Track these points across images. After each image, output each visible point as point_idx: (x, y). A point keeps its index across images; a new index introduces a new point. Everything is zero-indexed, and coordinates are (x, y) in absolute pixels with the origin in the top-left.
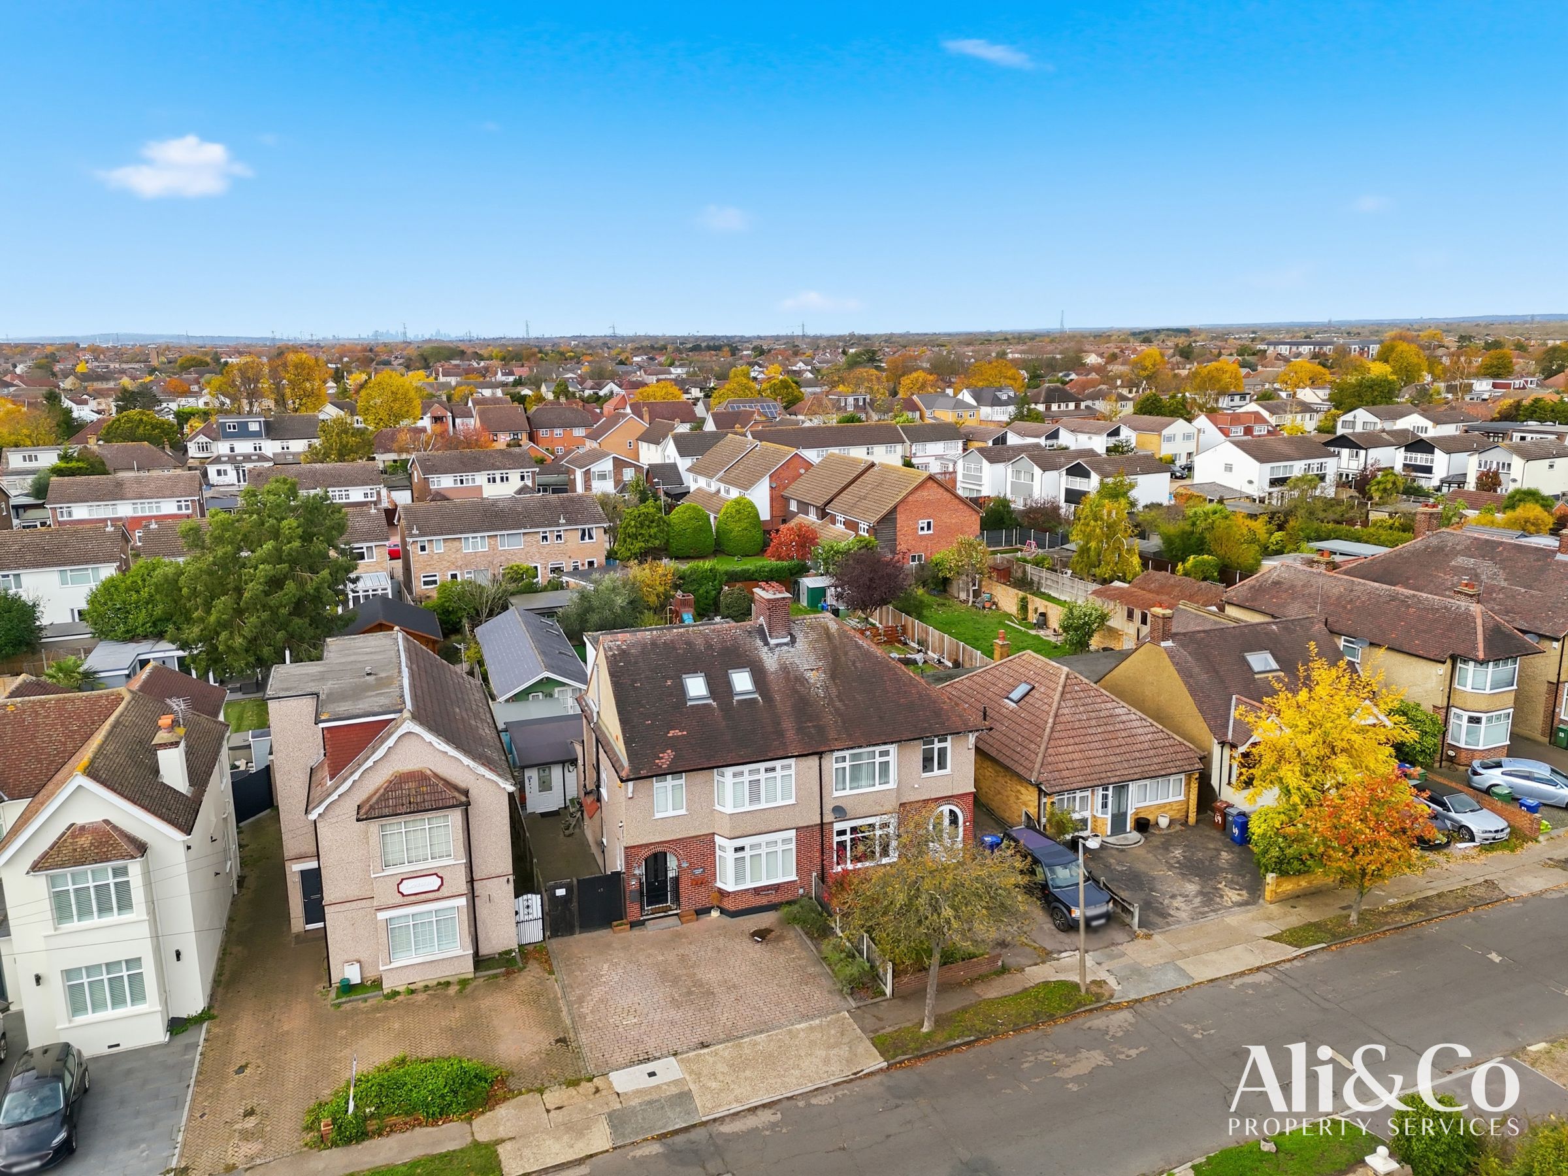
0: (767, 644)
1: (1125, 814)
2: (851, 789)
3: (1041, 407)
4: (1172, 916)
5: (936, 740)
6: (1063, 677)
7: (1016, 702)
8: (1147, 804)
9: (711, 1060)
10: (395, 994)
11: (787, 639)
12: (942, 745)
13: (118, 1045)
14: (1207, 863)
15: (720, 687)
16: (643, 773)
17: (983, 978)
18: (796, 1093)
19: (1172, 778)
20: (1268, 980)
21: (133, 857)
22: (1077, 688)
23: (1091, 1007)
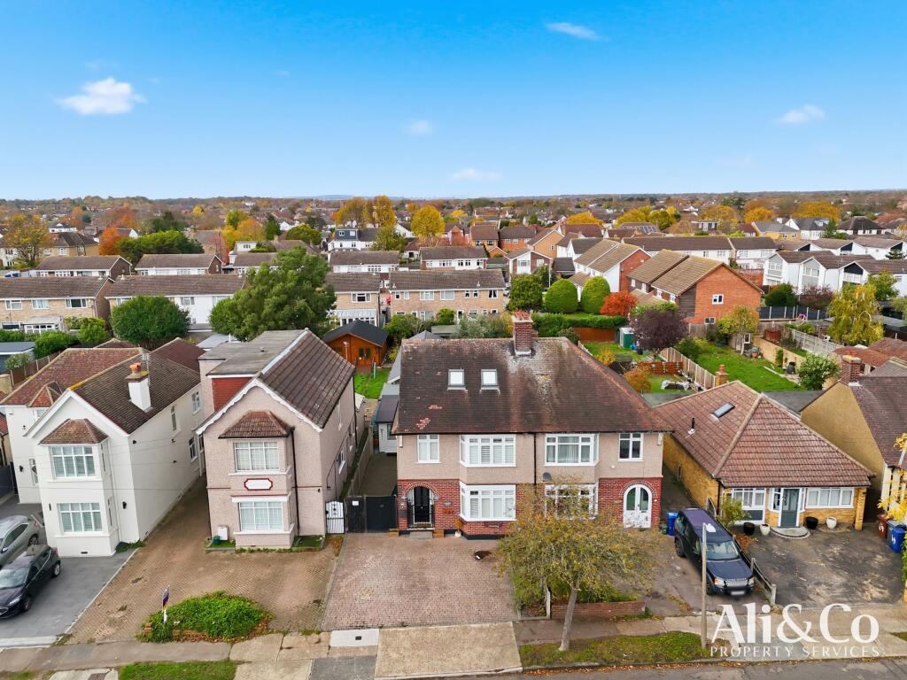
0: (513, 354)
1: (795, 513)
2: (559, 462)
3: (850, 232)
4: (811, 600)
5: (631, 435)
6: (757, 401)
7: (719, 417)
8: (817, 507)
9: (402, 636)
10: (242, 550)
11: (529, 352)
12: (637, 439)
13: (86, 553)
14: (860, 562)
15: (473, 380)
16: (406, 431)
17: (627, 618)
18: (448, 675)
19: (842, 489)
20: (882, 671)
21: (93, 442)
22: (767, 411)
23: (707, 660)
